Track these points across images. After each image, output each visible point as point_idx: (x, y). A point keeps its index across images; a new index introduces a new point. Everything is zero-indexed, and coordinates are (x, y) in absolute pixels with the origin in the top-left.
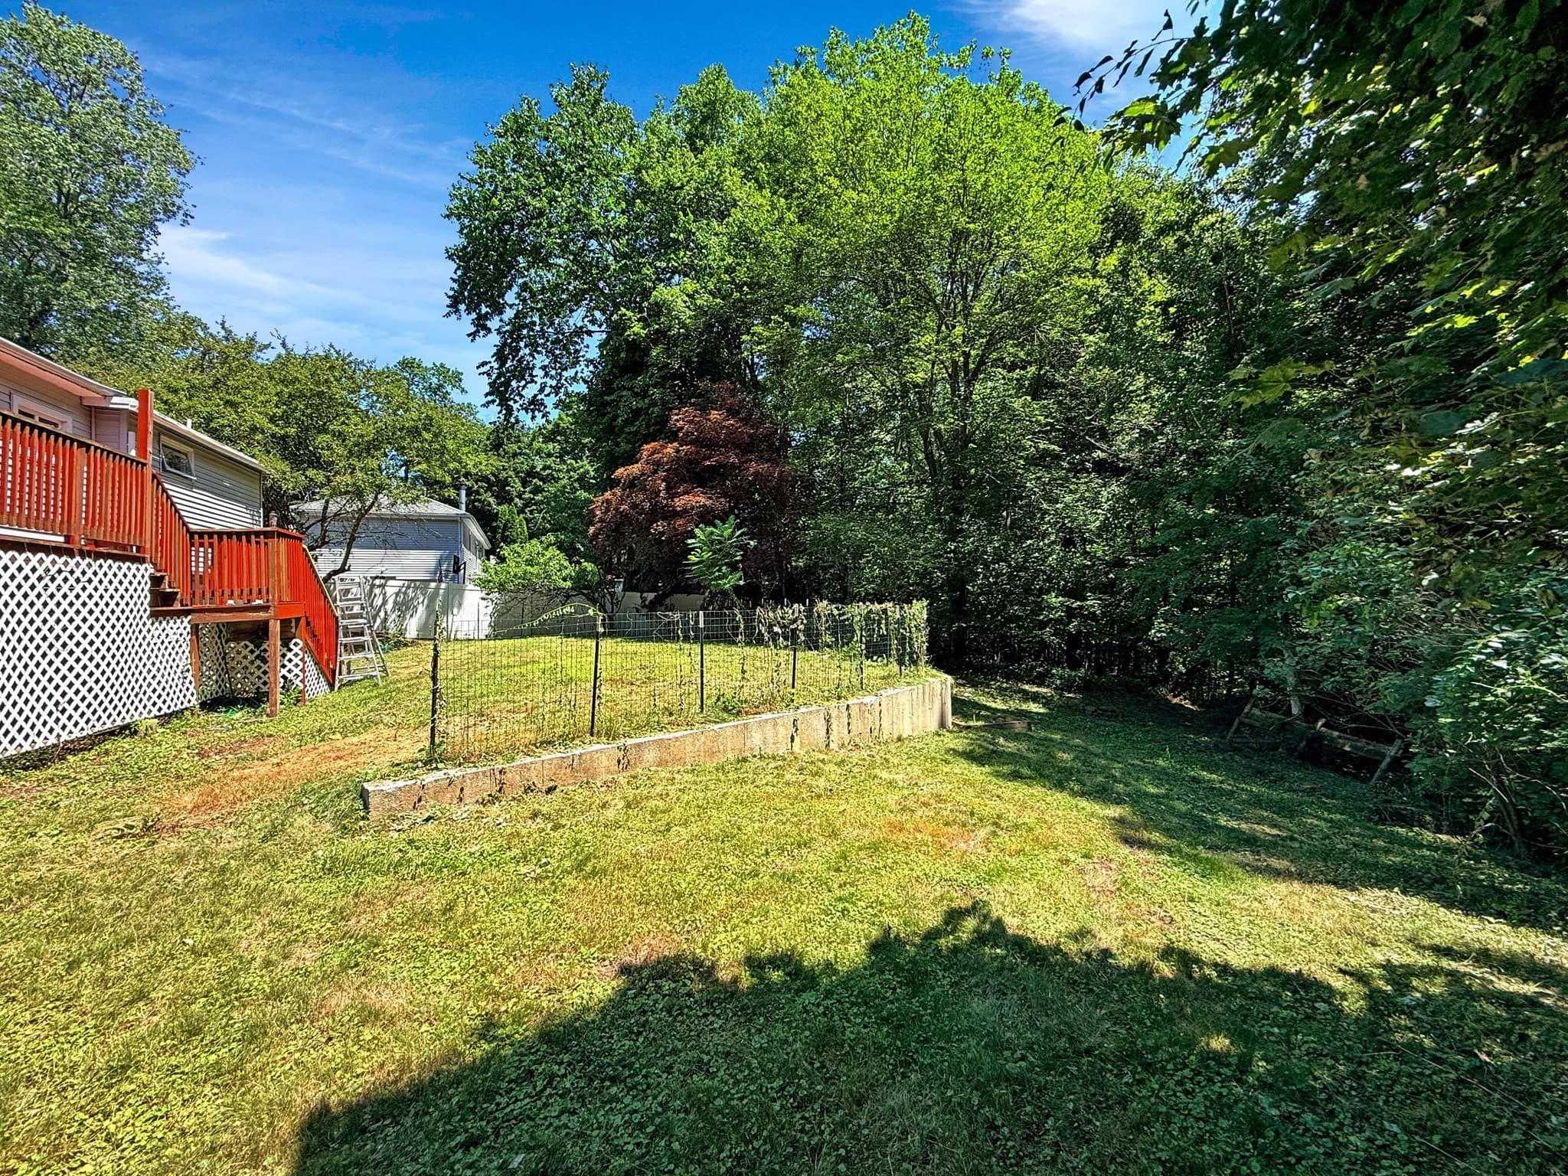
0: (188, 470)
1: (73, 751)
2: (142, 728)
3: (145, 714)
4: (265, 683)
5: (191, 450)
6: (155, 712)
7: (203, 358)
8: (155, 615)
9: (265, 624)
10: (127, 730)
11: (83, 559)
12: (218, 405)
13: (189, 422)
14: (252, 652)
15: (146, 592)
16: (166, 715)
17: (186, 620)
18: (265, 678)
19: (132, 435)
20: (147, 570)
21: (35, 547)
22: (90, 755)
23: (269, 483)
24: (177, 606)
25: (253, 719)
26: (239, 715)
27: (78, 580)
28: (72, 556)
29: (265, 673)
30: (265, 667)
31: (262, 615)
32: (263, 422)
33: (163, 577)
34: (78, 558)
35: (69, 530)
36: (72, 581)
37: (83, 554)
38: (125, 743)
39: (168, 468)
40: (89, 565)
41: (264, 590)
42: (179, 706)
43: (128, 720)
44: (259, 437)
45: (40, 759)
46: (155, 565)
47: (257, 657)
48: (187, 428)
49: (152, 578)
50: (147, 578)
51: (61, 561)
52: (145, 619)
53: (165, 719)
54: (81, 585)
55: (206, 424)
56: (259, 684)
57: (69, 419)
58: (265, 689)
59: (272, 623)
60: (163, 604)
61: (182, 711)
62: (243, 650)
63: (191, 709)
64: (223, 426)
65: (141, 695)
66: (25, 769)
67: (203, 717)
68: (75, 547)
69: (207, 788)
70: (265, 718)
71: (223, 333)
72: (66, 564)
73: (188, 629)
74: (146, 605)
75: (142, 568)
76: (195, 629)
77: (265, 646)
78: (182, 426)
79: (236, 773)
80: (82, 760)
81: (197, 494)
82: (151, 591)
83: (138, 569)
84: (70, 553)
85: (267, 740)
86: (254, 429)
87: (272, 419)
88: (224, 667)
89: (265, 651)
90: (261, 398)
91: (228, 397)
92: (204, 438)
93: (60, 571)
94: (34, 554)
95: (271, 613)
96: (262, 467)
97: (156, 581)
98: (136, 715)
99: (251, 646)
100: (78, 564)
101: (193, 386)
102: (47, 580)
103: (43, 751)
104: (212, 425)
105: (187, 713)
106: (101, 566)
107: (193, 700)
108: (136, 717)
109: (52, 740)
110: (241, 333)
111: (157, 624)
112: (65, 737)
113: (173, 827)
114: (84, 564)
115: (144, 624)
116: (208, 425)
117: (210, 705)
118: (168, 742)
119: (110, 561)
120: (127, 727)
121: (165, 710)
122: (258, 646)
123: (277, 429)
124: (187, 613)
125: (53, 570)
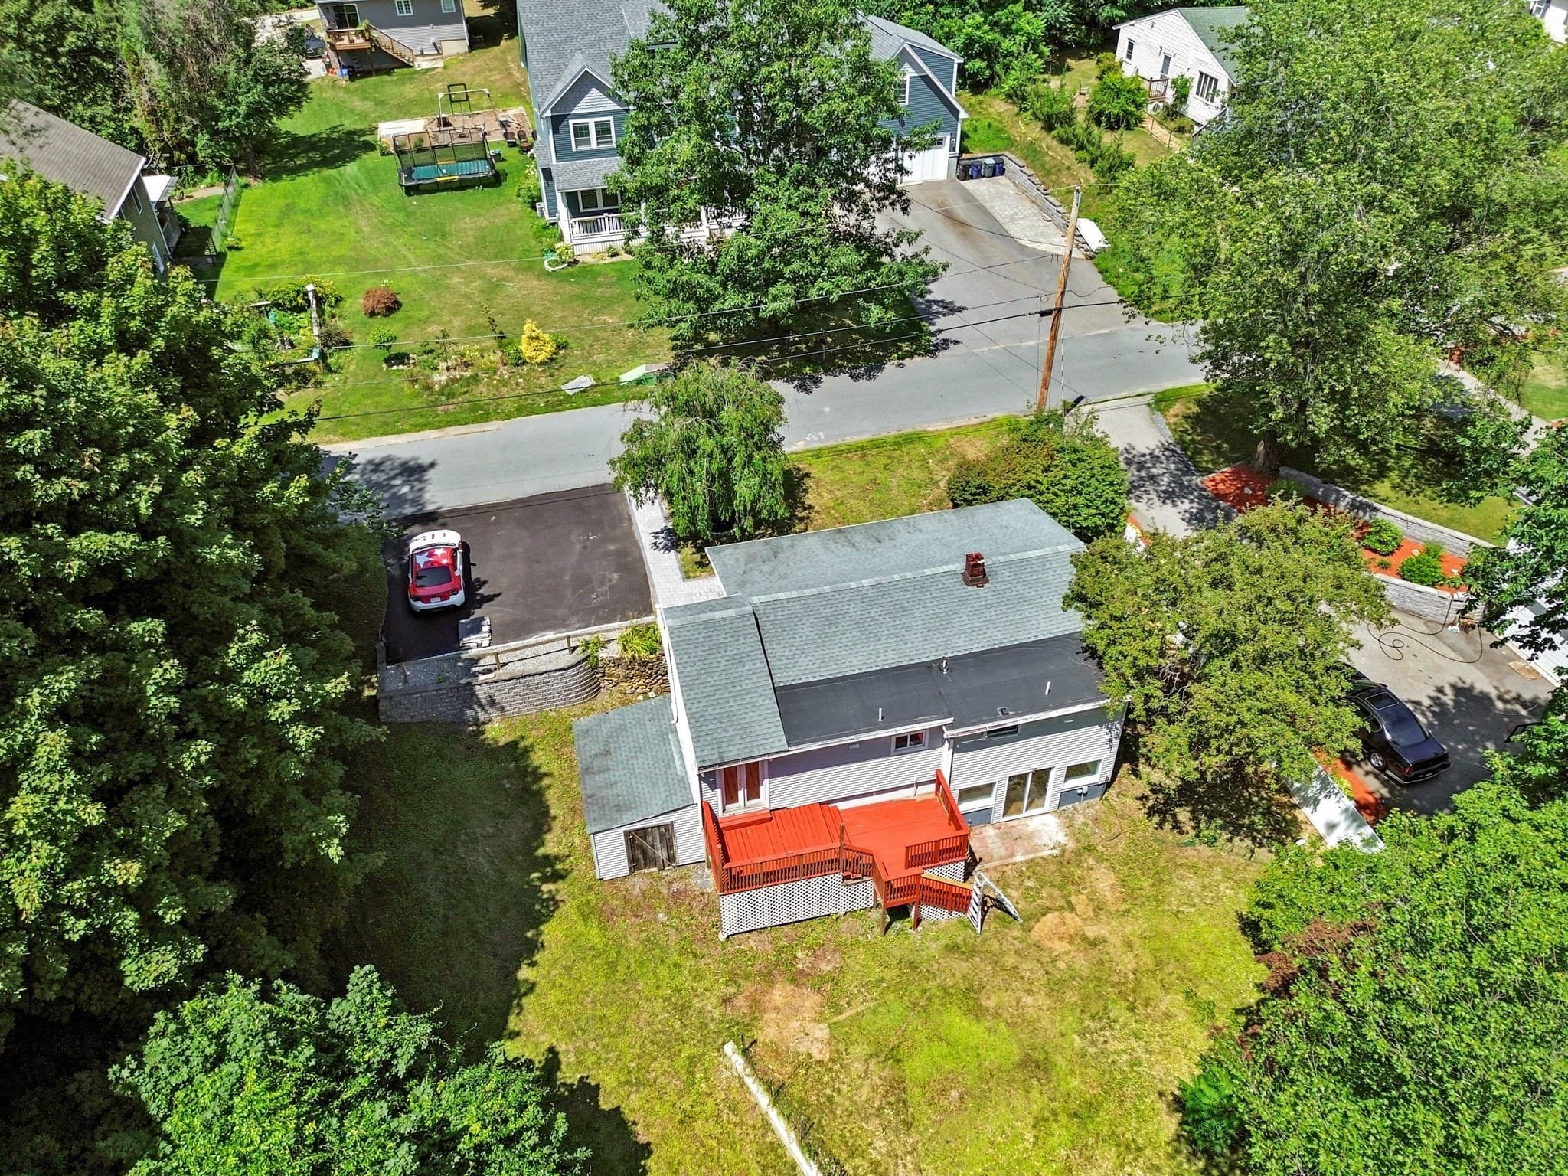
15: (840, 880)
20: (840, 874)
49: (843, 876)
50: (840, 877)
83: (835, 876)
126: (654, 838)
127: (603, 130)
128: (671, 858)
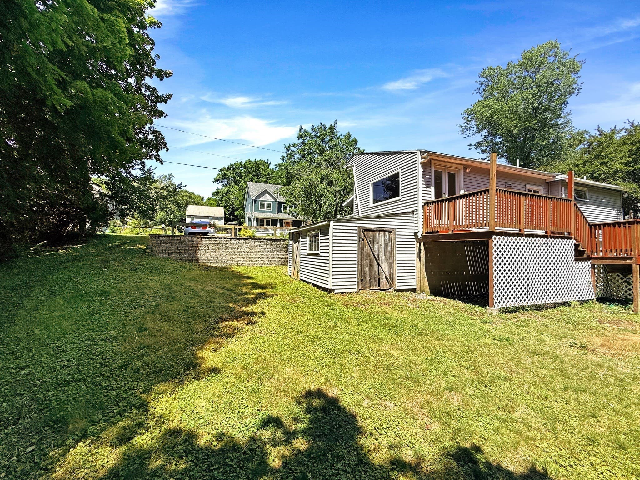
0: (585, 198)
1: (551, 308)
2: (573, 305)
3: (574, 299)
4: (630, 295)
5: (586, 189)
6: (577, 299)
7: (589, 148)
8: (576, 260)
9: (630, 266)
10: (567, 304)
11: (551, 239)
12: (598, 166)
13: (585, 177)
14: (622, 279)
15: (573, 251)
16: (581, 300)
17: (589, 262)
18: (630, 292)
19: (563, 189)
20: (573, 242)
21: (537, 236)
22: (555, 310)
23: (625, 196)
24: (585, 256)
25: (624, 311)
26: (616, 308)
27: (550, 247)
28: (548, 238)
29: (630, 290)
30: (630, 287)
31: (628, 262)
32: (622, 167)
33: (579, 245)
34: (549, 239)
35: (547, 229)
36: (548, 247)
37: (551, 237)
38: (567, 309)
39: (578, 199)
40: (553, 241)
41: (629, 250)
42: (587, 299)
43: (567, 300)
44: (620, 175)
45: (539, 308)
46: (575, 239)
47: (625, 282)
48: (584, 180)
49: (575, 245)
50: (573, 245)
51: (544, 240)
52: (572, 261)
53: (582, 302)
54: (551, 248)
55: (592, 177)
56: (627, 295)
57: (542, 188)
58: (630, 297)
59: (634, 266)
60: (579, 255)
61: (588, 300)
62: (617, 278)
63: (592, 300)
64: (600, 174)
65: (572, 291)
66: (536, 310)
67: (598, 305)
68: (548, 235)
69: (607, 339)
70: (631, 312)
71: (598, 133)
72: (546, 241)
73: (590, 266)
74: (573, 256)
75: (571, 241)
76: (593, 267)
77: (630, 277)
78: (582, 180)
79: (620, 336)
80: (553, 311)
81: (590, 207)
82: (575, 250)
83: (570, 242)
84: (547, 237)
85: (634, 324)
86: (616, 172)
87: (627, 164)
88: (607, 285)
89: (630, 279)
90: (621, 155)
91: (602, 161)
92: (592, 182)
93: (544, 244)
94: (537, 238)
95: (633, 261)
96: (622, 189)
97: (577, 246)
98: (570, 298)
99: (621, 276)
100: (550, 241)
101: (585, 161)
102: (540, 247)
103: (540, 305)
104: (595, 175)
105: (591, 302)
106: (557, 241)
107: (593, 296)
108: (570, 299)
109: (543, 302)
110: (607, 130)
111: (577, 264)
112: (547, 302)
113: (593, 350)
114: (551, 240)
115: (572, 263)
116: (593, 175)
117: (601, 300)
118: (583, 313)
119: (560, 239)
120: (567, 302)
121: (581, 299)
122: (625, 276)
123: (630, 168)
124: (589, 259)
125: (542, 243)
126: (380, 246)
127: (269, 206)
128: (391, 279)
